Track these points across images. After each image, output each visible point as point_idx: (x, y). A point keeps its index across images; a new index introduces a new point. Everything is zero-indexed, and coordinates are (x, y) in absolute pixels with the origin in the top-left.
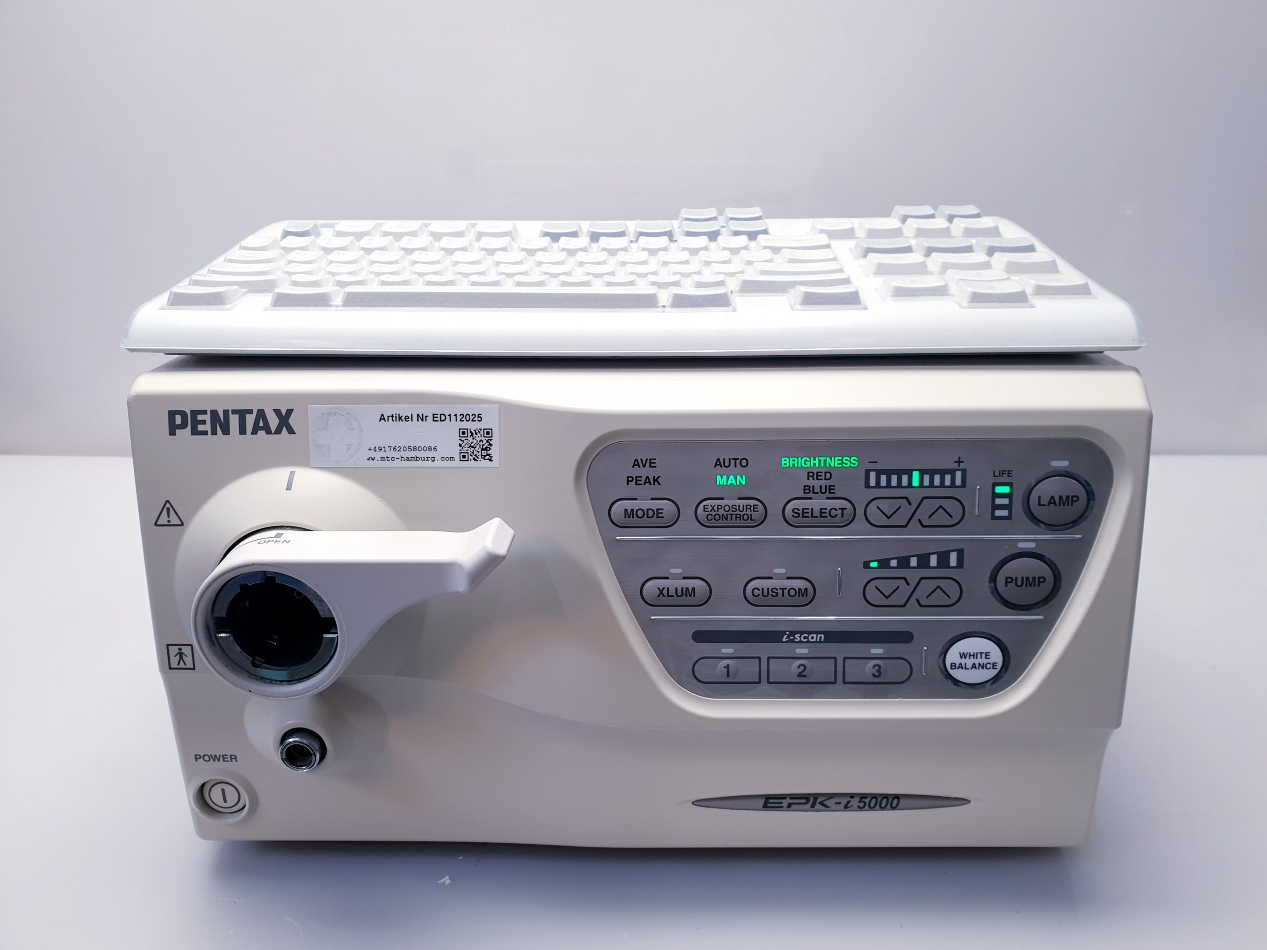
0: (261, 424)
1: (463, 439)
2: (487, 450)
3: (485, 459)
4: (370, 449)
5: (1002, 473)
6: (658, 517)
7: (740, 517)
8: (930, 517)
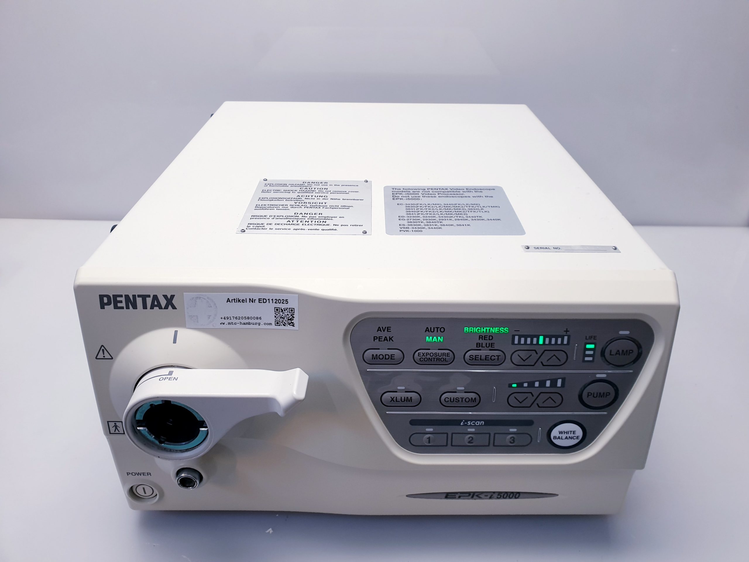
0: (156, 303)
1: (277, 313)
2: (291, 320)
3: (290, 325)
4: (222, 318)
5: (591, 337)
6: (391, 359)
7: (439, 360)
8: (548, 361)
